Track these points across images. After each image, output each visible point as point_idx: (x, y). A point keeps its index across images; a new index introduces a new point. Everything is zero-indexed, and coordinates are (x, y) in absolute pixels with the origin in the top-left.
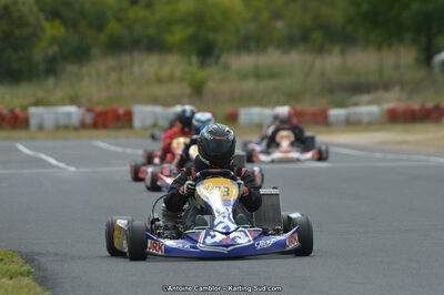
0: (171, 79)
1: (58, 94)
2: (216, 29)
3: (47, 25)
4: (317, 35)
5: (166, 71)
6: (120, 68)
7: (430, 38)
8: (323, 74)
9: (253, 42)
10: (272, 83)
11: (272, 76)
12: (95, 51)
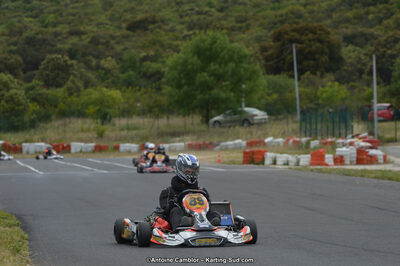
0: (88, 130)
1: (36, 137)
2: (108, 107)
3: (30, 104)
4: (156, 109)
5: (86, 126)
6: (65, 125)
7: (208, 111)
8: (158, 128)
9: (126, 113)
10: (134, 132)
11: (135, 129)
12: (53, 117)
